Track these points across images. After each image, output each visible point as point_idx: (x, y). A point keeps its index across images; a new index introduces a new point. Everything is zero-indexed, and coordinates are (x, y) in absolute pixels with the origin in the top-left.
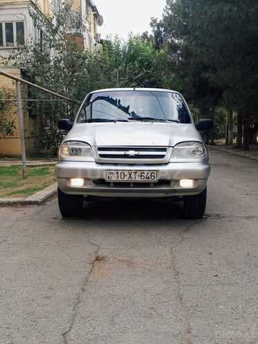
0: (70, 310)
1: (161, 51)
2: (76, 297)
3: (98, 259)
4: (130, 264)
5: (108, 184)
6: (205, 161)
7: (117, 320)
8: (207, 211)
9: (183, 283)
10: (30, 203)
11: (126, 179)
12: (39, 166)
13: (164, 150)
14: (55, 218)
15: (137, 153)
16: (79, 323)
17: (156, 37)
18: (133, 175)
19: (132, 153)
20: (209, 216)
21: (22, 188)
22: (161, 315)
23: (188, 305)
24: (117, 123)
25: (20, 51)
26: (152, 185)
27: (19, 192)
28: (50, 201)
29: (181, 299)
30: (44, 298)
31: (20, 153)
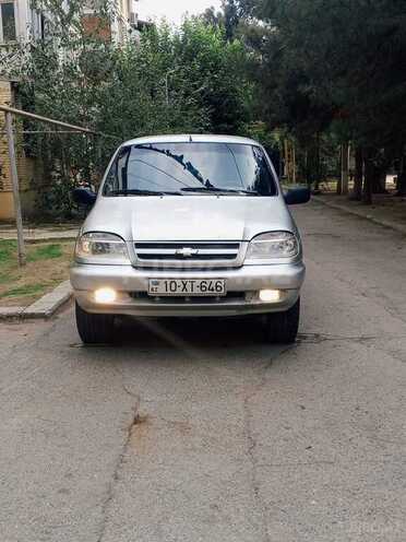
0: (97, 513)
1: (236, 42)
2: (106, 489)
3: (137, 421)
4: (184, 428)
5: (152, 299)
6: (298, 261)
7: (165, 528)
8: (301, 329)
9: (261, 462)
10: (33, 316)
11: (179, 291)
12: (44, 241)
13: (235, 245)
14: (71, 346)
15: (194, 251)
16: (111, 534)
17: (227, 17)
18: (189, 285)
19: (186, 251)
20: (305, 338)
21: (20, 284)
22: (227, 519)
23: (268, 500)
24: (166, 197)
25: (10, 52)
26: (218, 299)
27: (15, 292)
28: (62, 311)
29: (257, 489)
30: (60, 492)
31: (13, 215)
